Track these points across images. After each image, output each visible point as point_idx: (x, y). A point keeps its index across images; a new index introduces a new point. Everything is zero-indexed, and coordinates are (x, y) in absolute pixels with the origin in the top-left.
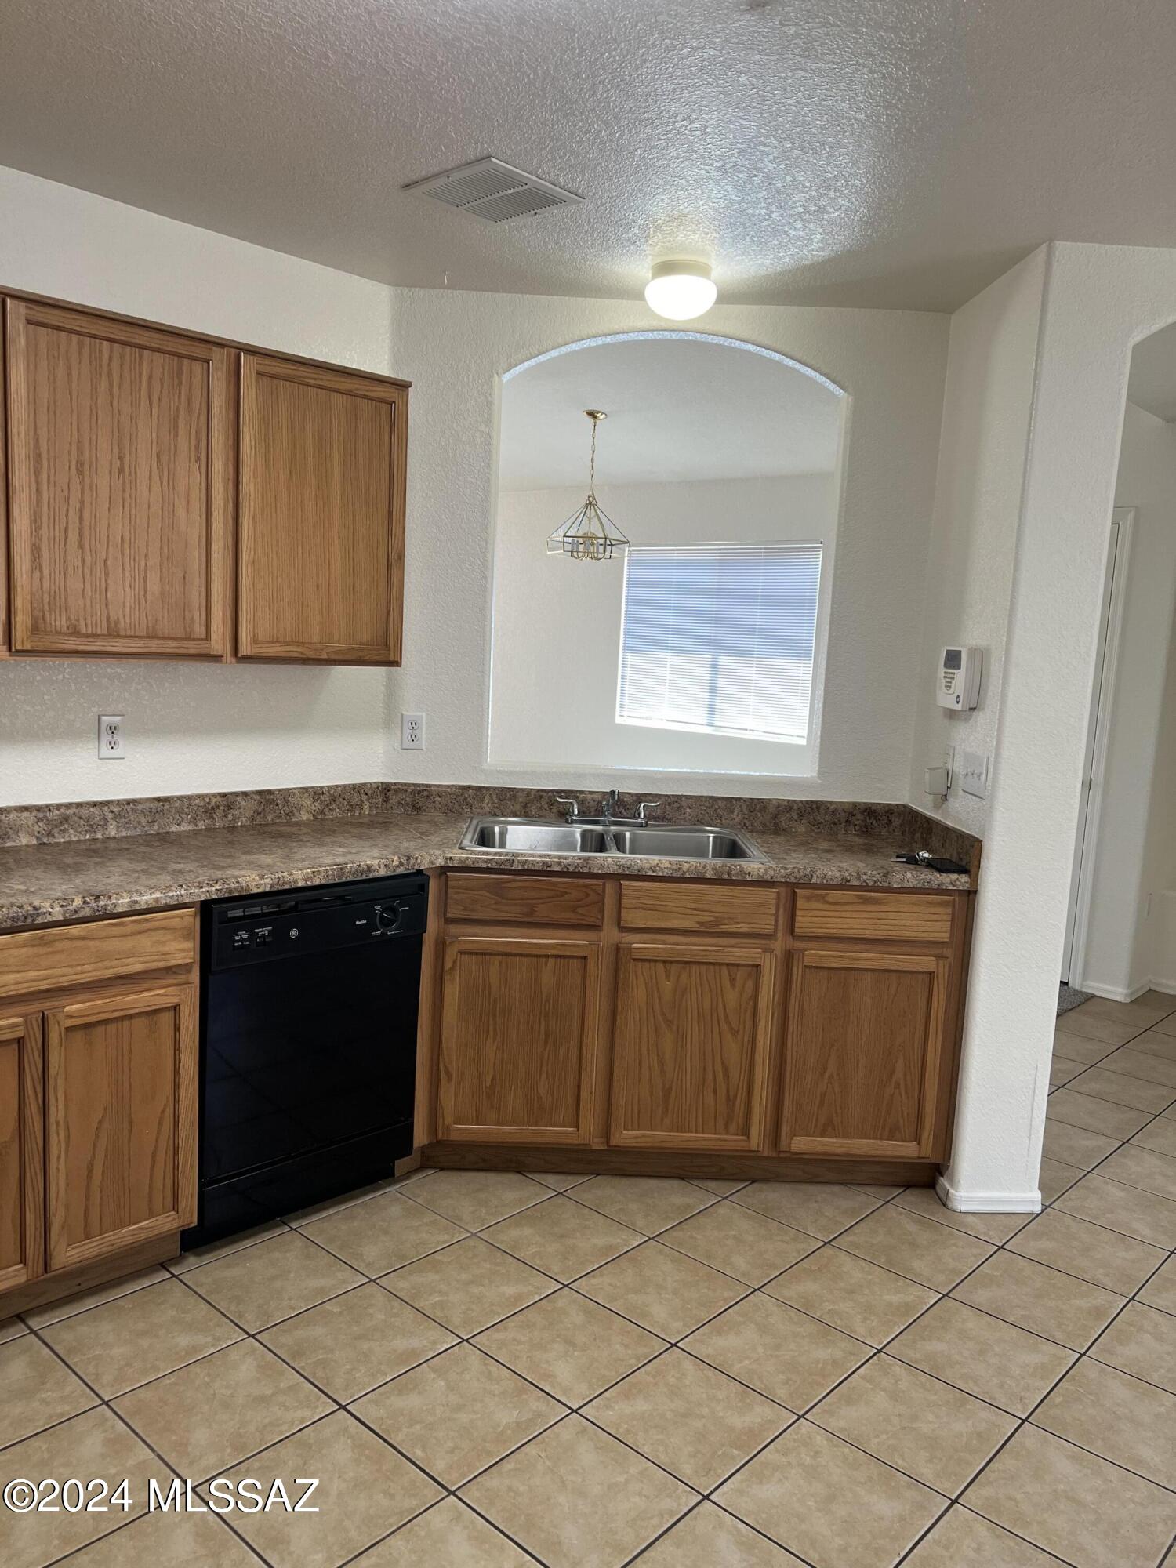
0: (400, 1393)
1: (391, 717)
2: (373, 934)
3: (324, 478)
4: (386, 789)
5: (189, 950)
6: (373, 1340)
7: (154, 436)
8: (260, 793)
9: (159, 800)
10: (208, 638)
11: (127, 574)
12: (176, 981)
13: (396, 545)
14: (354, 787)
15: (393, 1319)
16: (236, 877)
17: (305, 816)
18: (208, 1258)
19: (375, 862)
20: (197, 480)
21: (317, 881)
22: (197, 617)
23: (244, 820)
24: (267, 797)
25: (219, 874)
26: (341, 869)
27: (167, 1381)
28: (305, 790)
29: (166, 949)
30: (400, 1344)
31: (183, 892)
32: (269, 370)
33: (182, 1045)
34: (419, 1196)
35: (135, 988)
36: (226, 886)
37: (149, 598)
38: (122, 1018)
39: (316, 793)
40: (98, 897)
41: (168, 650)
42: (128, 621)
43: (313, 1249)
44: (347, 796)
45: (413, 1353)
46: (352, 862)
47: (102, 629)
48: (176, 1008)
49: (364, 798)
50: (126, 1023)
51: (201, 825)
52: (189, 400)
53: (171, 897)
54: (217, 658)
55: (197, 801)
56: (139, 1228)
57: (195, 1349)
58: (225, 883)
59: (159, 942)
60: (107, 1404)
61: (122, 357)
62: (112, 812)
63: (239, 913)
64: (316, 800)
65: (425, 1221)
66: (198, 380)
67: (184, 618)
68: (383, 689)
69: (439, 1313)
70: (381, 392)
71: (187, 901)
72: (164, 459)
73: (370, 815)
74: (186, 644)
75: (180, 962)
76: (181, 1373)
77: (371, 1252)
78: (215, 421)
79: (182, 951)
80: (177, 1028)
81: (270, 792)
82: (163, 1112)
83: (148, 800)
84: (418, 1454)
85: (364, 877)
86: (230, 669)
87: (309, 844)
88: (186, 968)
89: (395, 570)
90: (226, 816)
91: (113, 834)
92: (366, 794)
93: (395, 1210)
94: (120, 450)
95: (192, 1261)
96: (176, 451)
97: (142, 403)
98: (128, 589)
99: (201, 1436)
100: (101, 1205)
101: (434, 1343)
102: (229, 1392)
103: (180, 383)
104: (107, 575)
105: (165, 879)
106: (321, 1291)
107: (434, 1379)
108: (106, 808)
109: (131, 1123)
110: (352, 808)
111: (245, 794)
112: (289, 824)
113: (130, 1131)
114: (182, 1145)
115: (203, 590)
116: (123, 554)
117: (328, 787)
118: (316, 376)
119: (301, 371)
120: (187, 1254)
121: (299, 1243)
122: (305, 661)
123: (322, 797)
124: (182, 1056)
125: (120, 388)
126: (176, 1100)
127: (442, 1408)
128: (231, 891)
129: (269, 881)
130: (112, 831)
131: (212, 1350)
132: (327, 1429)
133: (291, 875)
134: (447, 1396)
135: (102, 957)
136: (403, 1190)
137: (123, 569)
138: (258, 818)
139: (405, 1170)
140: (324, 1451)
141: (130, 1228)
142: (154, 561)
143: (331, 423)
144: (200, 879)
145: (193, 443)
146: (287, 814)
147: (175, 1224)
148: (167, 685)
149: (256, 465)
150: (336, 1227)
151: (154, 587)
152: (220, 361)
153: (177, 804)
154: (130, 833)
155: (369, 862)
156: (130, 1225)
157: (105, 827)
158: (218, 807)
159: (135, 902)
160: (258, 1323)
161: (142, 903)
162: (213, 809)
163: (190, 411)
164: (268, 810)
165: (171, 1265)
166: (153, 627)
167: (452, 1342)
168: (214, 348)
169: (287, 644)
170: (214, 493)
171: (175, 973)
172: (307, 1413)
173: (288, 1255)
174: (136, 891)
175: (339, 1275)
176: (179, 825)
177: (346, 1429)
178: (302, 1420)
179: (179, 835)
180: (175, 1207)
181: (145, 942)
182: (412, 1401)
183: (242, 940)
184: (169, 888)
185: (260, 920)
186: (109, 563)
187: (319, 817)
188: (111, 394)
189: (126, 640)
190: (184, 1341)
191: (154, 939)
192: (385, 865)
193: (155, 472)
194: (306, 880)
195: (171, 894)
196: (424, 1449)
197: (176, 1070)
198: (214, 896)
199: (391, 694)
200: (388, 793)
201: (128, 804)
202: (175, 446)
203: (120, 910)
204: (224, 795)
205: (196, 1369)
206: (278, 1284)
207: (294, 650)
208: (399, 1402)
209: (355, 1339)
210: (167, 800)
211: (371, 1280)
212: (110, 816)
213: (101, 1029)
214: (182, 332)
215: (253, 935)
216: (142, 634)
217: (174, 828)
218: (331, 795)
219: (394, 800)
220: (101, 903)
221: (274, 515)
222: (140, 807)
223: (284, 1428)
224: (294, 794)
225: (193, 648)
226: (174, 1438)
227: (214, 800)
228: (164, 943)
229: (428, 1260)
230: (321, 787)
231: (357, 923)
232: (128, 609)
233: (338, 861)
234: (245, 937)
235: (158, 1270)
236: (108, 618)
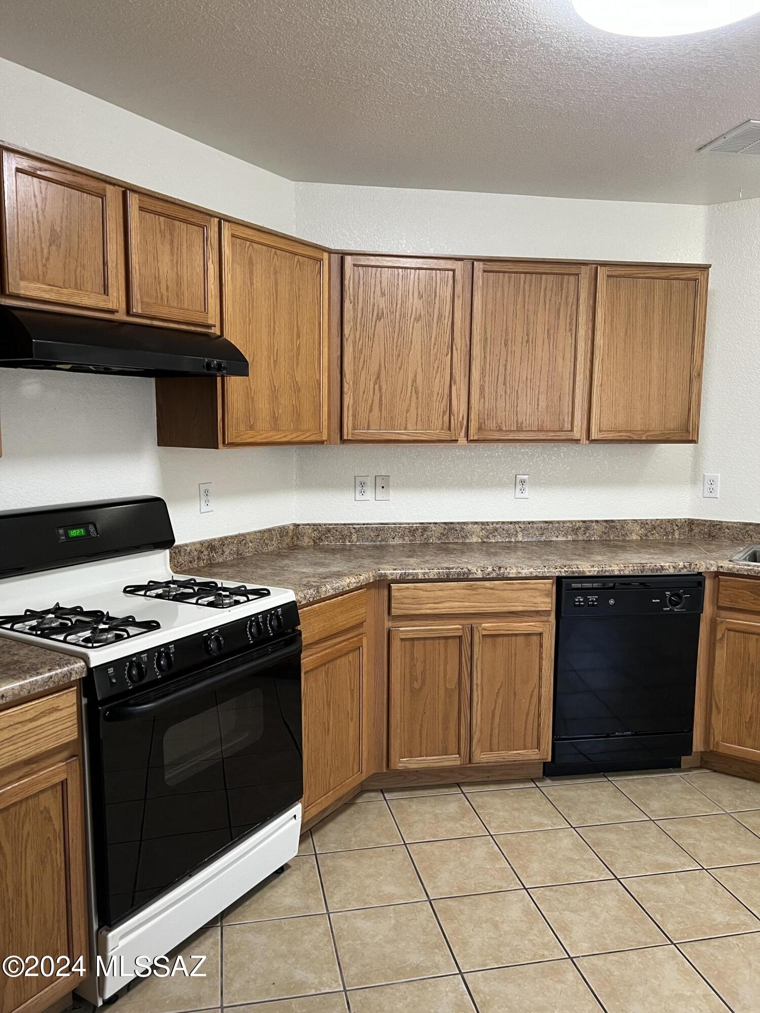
0: (655, 883)
1: (696, 477)
2: (664, 609)
3: (648, 332)
4: (691, 523)
5: (549, 603)
6: (644, 851)
7: (546, 320)
8: (606, 521)
9: (546, 522)
10: (572, 430)
11: (529, 397)
12: (542, 620)
13: (696, 367)
14: (669, 521)
15: (660, 844)
16: (577, 565)
17: (634, 537)
18: (557, 783)
19: (667, 564)
20: (570, 341)
21: (627, 573)
22: (566, 419)
23: (596, 536)
24: (611, 524)
25: (568, 563)
26: (643, 566)
27: (523, 835)
28: (636, 521)
29: (535, 601)
30: (661, 858)
31: (546, 570)
32: (614, 273)
33: (544, 656)
34: (694, 783)
35: (519, 619)
36: (571, 570)
37: (540, 410)
38: (512, 635)
39: (643, 523)
40: (500, 568)
41: (549, 438)
42: (528, 422)
43: (619, 794)
44: (664, 526)
45: (668, 866)
46: (651, 563)
47: (514, 428)
48: (541, 634)
49: (676, 528)
50: (514, 638)
51: (570, 538)
52: (567, 297)
53: (539, 572)
54: (577, 441)
55: (568, 524)
56: (518, 754)
57: (541, 825)
58: (570, 567)
59: (532, 596)
60: (491, 836)
61: (531, 280)
62: (520, 527)
63: (579, 586)
64: (642, 528)
65: (695, 797)
66: (572, 287)
67: (559, 419)
68: (691, 458)
69: (691, 849)
70: (689, 274)
71: (548, 575)
72: (552, 332)
73: (679, 539)
74: (558, 434)
75: (544, 609)
76: (531, 834)
77: (655, 805)
78: (581, 307)
79: (544, 603)
80: (541, 646)
81: (613, 521)
82: (532, 692)
83: (540, 522)
84: (658, 918)
85: (658, 573)
86: (586, 449)
87: (630, 552)
88: (547, 613)
89: (695, 383)
90: (585, 534)
91: (520, 540)
92: (677, 525)
93: (677, 786)
94: (528, 330)
95: (548, 782)
96: (558, 327)
97: (541, 304)
98: (528, 405)
99: (535, 866)
100: (498, 734)
101: (684, 864)
102: (555, 851)
103: (562, 289)
104: (518, 398)
105: (538, 563)
106: (619, 817)
107: (678, 883)
108: (517, 525)
109: (515, 693)
110: (667, 534)
111: (597, 521)
112: (624, 541)
113: (515, 698)
114: (543, 713)
115: (570, 403)
116: (527, 387)
117: (651, 520)
118: (645, 272)
119: (634, 271)
120: (546, 778)
121: (612, 788)
122: (631, 441)
123: (647, 526)
124: (544, 662)
125: (529, 297)
126: (540, 687)
127: (679, 900)
128: (573, 572)
129: (596, 569)
130: (520, 538)
131: (550, 828)
132: (605, 887)
133: (611, 567)
134: (685, 894)
135: (502, 600)
136: (686, 777)
137: (527, 395)
138: (605, 537)
139: (688, 766)
140: (601, 897)
141: (514, 752)
142: (543, 388)
143: (654, 298)
144: (556, 565)
145: (568, 321)
146: (623, 535)
147: (538, 757)
148: (554, 458)
149: (605, 328)
150: (635, 786)
151: (543, 404)
152: (585, 272)
153: (557, 525)
154: (529, 540)
155: (662, 564)
156: (514, 750)
157: (516, 536)
158: (580, 528)
159: (519, 573)
160: (578, 823)
161: (523, 574)
162: (577, 529)
163: (567, 304)
164: (611, 532)
165: (537, 781)
166: (542, 425)
167: (696, 867)
168: (582, 267)
169: (620, 431)
170: (579, 348)
171: (541, 615)
172: (596, 875)
173: (603, 793)
174: (520, 567)
175: (632, 812)
176: (557, 537)
177: (617, 890)
178: (592, 877)
179: (557, 542)
180: (538, 747)
181: (524, 595)
182: (662, 890)
183: (579, 601)
184: (538, 567)
185: (592, 591)
186: (519, 391)
187: (644, 538)
188: (524, 302)
189: (525, 433)
190: (536, 819)
191: (530, 594)
192: (674, 567)
193: (546, 340)
194: (619, 571)
195: (539, 570)
196: (662, 916)
197: (540, 670)
198: (564, 574)
199: (697, 462)
200: (692, 526)
201: (529, 523)
202: (558, 324)
203: (511, 576)
204: (584, 522)
205: (539, 834)
206: (594, 806)
207: (624, 435)
208: (652, 887)
209: (633, 847)
210: (551, 522)
211: (651, 820)
212: (519, 530)
213: (500, 639)
214: (564, 261)
215: (586, 600)
216: (535, 429)
217: (554, 539)
218: (653, 525)
219: (696, 530)
220: (502, 571)
221: (615, 356)
222: (535, 526)
223: (581, 877)
224: (628, 523)
225: (563, 435)
226: (521, 862)
227: (578, 524)
228: (535, 597)
229: (691, 819)
230: (646, 520)
231: (653, 601)
232: (528, 416)
233: (642, 562)
234: (581, 600)
235: (529, 782)
236: (517, 422)
